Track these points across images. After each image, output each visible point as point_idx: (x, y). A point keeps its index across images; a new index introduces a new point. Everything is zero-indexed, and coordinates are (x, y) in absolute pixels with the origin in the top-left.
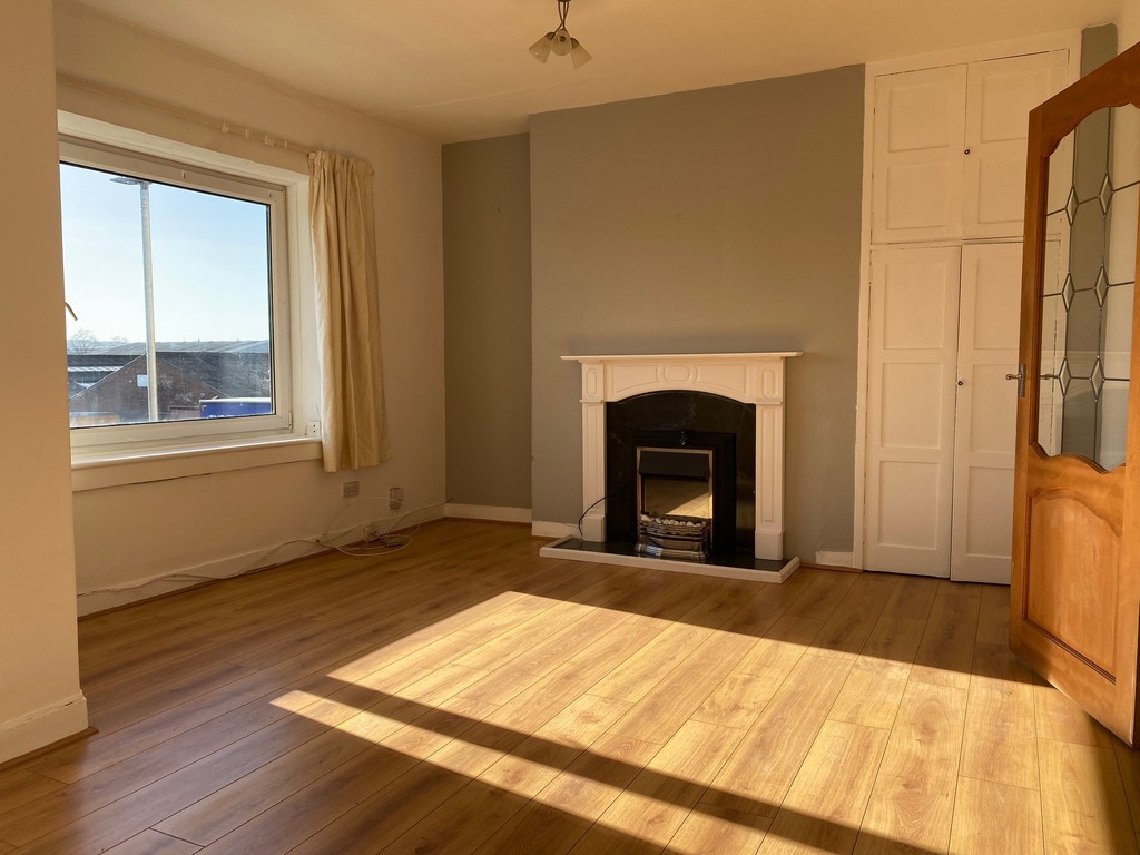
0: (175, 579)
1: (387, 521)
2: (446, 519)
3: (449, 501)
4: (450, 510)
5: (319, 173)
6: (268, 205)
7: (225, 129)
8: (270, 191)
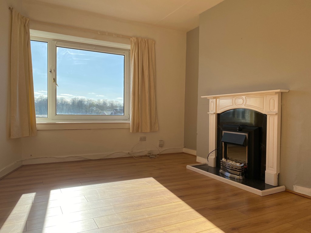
0: (76, 157)
1: (157, 150)
2: (183, 153)
3: (184, 147)
4: (185, 150)
5: (133, 44)
6: (124, 55)
7: (99, 33)
8: (124, 51)
